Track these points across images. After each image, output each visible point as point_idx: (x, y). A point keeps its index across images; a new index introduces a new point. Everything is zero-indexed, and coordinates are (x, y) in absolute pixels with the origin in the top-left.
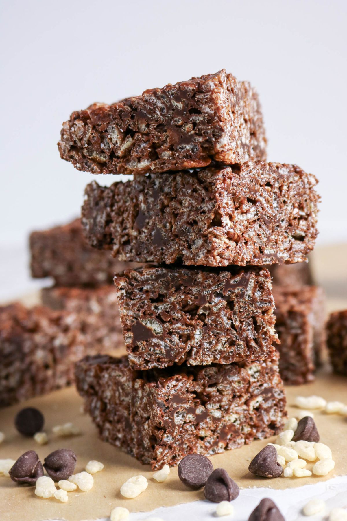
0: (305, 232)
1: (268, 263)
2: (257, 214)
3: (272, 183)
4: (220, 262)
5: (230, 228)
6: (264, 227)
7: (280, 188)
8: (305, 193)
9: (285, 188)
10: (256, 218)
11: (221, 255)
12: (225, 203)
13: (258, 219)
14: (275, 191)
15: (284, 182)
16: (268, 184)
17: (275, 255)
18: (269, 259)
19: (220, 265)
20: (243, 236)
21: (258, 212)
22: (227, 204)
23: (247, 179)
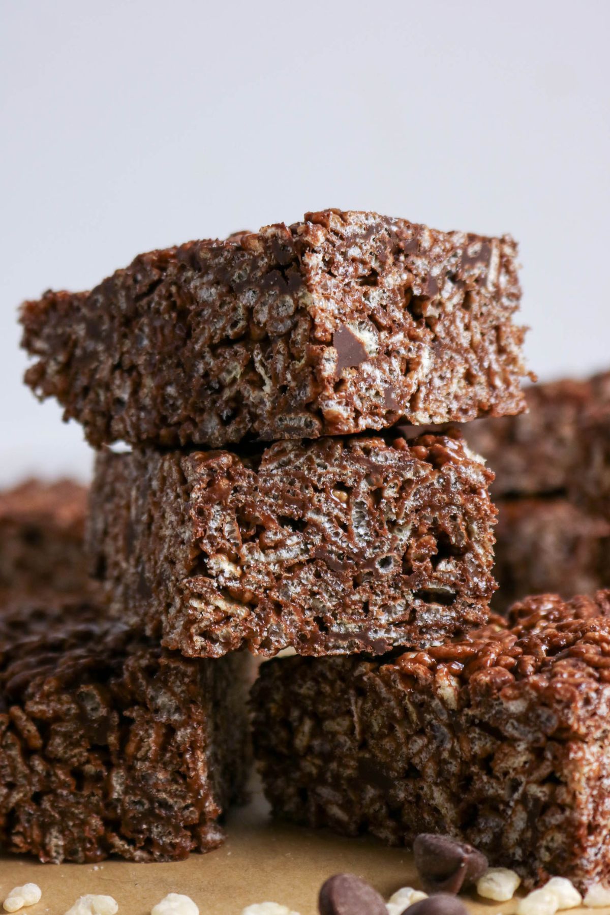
0: (454, 585)
1: (341, 651)
2: (306, 551)
3: (350, 483)
4: (203, 648)
5: (230, 579)
6: (328, 577)
7: (377, 495)
8: (450, 503)
9: (390, 493)
10: (304, 558)
11: (206, 634)
12: (216, 530)
13: (311, 561)
14: (358, 500)
15: (385, 480)
16: (340, 486)
17: (363, 635)
18: (345, 644)
19: (203, 655)
20: (268, 596)
21: (309, 546)
22: (220, 530)
23: (277, 479)
